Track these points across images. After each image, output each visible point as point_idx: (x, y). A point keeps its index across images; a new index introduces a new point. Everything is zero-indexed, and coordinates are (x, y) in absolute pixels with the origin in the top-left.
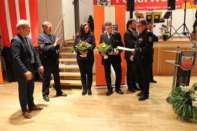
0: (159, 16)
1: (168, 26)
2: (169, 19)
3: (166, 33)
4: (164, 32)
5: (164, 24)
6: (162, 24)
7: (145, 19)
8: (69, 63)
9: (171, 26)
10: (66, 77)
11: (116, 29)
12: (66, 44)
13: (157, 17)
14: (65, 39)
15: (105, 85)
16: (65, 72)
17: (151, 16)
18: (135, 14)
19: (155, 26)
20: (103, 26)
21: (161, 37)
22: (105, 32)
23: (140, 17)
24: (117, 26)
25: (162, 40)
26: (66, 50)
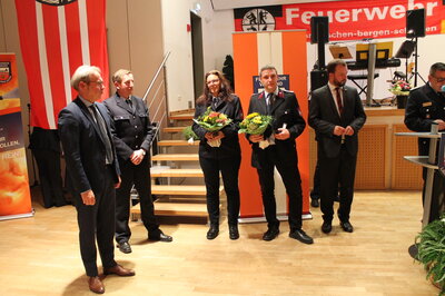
0: (387, 52)
1: (409, 75)
2: (411, 59)
3: (403, 90)
4: (399, 88)
5: (398, 69)
6: (394, 69)
7: (354, 59)
8: (179, 165)
9: (416, 74)
10: (173, 196)
11: (286, 84)
12: (171, 121)
13: (381, 55)
14: (171, 109)
15: (262, 216)
16: (172, 184)
17: (367, 52)
18: (331, 49)
19: (377, 76)
20: (254, 77)
21: (392, 102)
22: (260, 91)
23: (341, 56)
24: (288, 76)
25: (396, 108)
26: (172, 135)
